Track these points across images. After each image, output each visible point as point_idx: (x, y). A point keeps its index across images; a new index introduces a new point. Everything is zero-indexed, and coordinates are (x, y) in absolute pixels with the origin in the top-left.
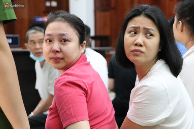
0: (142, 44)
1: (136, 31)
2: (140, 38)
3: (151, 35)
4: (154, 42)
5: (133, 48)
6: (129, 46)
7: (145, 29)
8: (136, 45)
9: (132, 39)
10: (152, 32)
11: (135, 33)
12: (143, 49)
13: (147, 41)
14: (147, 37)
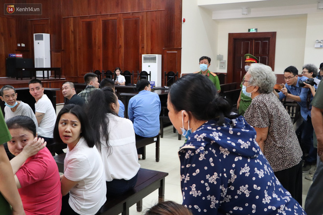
0: (70, 131)
1: (66, 123)
2: (69, 128)
3: (76, 125)
4: (77, 129)
5: (65, 134)
6: (62, 133)
7: (71, 121)
8: (66, 132)
9: (63, 128)
10: (76, 123)
11: (65, 124)
12: (70, 134)
13: (73, 129)
14: (73, 127)
